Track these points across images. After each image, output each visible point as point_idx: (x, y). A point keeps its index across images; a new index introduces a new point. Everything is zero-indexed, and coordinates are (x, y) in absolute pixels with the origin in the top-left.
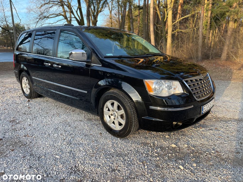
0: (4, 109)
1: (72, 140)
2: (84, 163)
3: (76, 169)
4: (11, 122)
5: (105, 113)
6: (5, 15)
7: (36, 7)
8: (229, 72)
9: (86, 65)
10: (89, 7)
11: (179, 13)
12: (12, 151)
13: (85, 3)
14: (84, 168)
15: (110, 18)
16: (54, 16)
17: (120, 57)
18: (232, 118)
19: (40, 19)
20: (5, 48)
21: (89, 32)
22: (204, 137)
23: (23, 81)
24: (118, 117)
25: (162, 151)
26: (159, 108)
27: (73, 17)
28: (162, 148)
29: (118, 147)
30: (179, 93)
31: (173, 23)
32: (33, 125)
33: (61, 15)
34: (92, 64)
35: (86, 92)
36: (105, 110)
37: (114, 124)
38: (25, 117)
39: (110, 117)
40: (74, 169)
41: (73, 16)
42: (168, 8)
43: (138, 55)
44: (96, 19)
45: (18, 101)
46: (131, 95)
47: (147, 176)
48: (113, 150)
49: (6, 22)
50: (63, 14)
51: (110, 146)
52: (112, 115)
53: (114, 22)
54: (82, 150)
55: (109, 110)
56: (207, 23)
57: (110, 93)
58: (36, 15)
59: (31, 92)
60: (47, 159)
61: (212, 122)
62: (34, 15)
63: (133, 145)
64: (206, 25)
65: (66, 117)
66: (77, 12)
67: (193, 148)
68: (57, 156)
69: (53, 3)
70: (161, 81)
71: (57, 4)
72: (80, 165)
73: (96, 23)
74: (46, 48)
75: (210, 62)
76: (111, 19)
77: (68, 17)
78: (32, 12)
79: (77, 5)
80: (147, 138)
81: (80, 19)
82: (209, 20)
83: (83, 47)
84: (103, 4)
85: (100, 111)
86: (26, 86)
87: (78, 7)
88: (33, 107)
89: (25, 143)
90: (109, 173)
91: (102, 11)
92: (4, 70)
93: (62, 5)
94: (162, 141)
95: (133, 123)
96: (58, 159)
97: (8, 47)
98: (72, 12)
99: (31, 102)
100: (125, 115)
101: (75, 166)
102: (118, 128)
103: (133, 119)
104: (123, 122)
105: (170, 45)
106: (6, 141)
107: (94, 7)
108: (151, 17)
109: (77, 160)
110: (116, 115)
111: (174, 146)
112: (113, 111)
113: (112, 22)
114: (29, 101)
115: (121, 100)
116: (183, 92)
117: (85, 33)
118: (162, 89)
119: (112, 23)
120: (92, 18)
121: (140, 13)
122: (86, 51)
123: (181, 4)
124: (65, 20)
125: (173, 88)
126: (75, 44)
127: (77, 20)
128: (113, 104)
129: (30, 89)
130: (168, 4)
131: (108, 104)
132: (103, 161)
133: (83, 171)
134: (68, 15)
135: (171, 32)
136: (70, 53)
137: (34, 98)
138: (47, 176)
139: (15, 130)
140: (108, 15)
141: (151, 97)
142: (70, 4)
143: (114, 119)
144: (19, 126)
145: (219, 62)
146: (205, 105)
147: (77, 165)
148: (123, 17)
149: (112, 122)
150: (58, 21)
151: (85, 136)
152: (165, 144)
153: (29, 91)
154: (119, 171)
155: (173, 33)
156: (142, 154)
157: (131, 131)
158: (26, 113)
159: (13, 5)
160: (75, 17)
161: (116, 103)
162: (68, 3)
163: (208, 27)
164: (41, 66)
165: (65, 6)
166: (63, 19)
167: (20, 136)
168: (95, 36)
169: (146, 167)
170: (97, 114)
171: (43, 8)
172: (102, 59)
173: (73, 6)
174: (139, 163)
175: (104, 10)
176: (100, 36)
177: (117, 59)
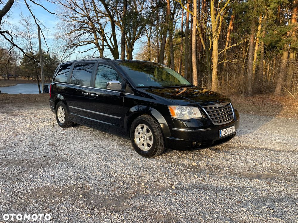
0: (42, 136)
1: (106, 158)
2: (117, 172)
3: (110, 175)
4: (50, 145)
5: (135, 136)
6: (30, 42)
7: (65, 34)
8: (280, 107)
9: (121, 94)
10: (124, 34)
11: (228, 41)
12: (57, 163)
13: (119, 29)
14: (117, 175)
15: (148, 46)
16: (85, 44)
17: (151, 88)
18: (257, 147)
19: (68, 47)
20: (26, 79)
21: (123, 65)
22: (223, 158)
23: (59, 110)
24: (147, 139)
25: (183, 167)
26: (182, 130)
27: (106, 46)
28: (183, 165)
29: (146, 163)
30: (199, 117)
31: (218, 53)
32: (71, 148)
33: (92, 43)
34: (126, 93)
35: (120, 118)
36: (136, 133)
37: (144, 146)
38: (62, 142)
39: (140, 139)
40: (109, 175)
41: (105, 44)
42: (213, 36)
43: (167, 86)
44: (131, 47)
45: (53, 129)
46: (158, 120)
47: (167, 180)
48: (141, 165)
49: (32, 50)
50: (95, 41)
51: (139, 162)
52: (142, 137)
53: (153, 51)
54: (115, 164)
55: (139, 133)
56: (261, 52)
57: (141, 117)
58: (65, 43)
59: (66, 121)
60: (86, 169)
61: (236, 149)
62: (62, 43)
63: (159, 162)
64: (259, 55)
65: (100, 143)
66: (110, 39)
67: (211, 166)
68: (95, 167)
69: (85, 30)
70: (183, 107)
71: (89, 31)
72: (113, 173)
73: (132, 51)
74: (78, 79)
75: (261, 97)
76: (150, 47)
77: (100, 45)
78: (60, 39)
79: (111, 32)
80: (173, 158)
81: (113, 47)
82: (263, 49)
83: (117, 78)
84: (140, 31)
85: (131, 134)
86: (61, 115)
87: (112, 34)
88: (69, 135)
89: (67, 159)
90: (136, 178)
91: (139, 38)
92: (30, 102)
93: (95, 32)
94: (186, 161)
95: (160, 143)
96: (95, 169)
97: (29, 77)
98: (105, 39)
99: (65, 130)
100: (152, 137)
101: (110, 174)
102: (146, 149)
103: (160, 139)
104: (151, 143)
105: (216, 77)
106: (49, 157)
107: (130, 35)
108: (194, 46)
109: (111, 170)
110: (145, 138)
111: (194, 164)
112: (142, 133)
113: (150, 50)
114: (63, 130)
115: (150, 123)
116: (202, 117)
117: (121, 66)
118: (184, 114)
119: (150, 52)
120: (127, 46)
121: (182, 40)
122: (120, 82)
123: (230, 31)
124: (97, 49)
125: (193, 114)
126: (109, 76)
127: (110, 48)
128: (142, 128)
129: (65, 118)
130: (213, 32)
131: (139, 127)
132: (133, 171)
133: (116, 177)
134: (100, 42)
135: (217, 63)
136: (107, 83)
137: (68, 128)
138: (88, 178)
139: (55, 151)
140: (145, 43)
141: (174, 120)
142: (103, 30)
143: (144, 141)
144: (58, 148)
145: (271, 97)
146: (223, 130)
147: (111, 173)
148: (163, 45)
149: (142, 144)
150: (89, 49)
151: (118, 156)
152: (187, 163)
153: (64, 120)
154: (145, 177)
155: (220, 63)
156: (165, 168)
157: (157, 151)
158: (63, 139)
159: (41, 32)
160: (108, 45)
161: (145, 127)
162: (101, 30)
163: (262, 57)
164: (73, 96)
165: (98, 33)
166: (95, 48)
167: (60, 155)
168: (130, 69)
169: (167, 175)
170: (129, 138)
171: (73, 35)
172: (134, 88)
173: (107, 33)
174: (162, 173)
175: (141, 37)
176: (135, 69)
177: (148, 89)
